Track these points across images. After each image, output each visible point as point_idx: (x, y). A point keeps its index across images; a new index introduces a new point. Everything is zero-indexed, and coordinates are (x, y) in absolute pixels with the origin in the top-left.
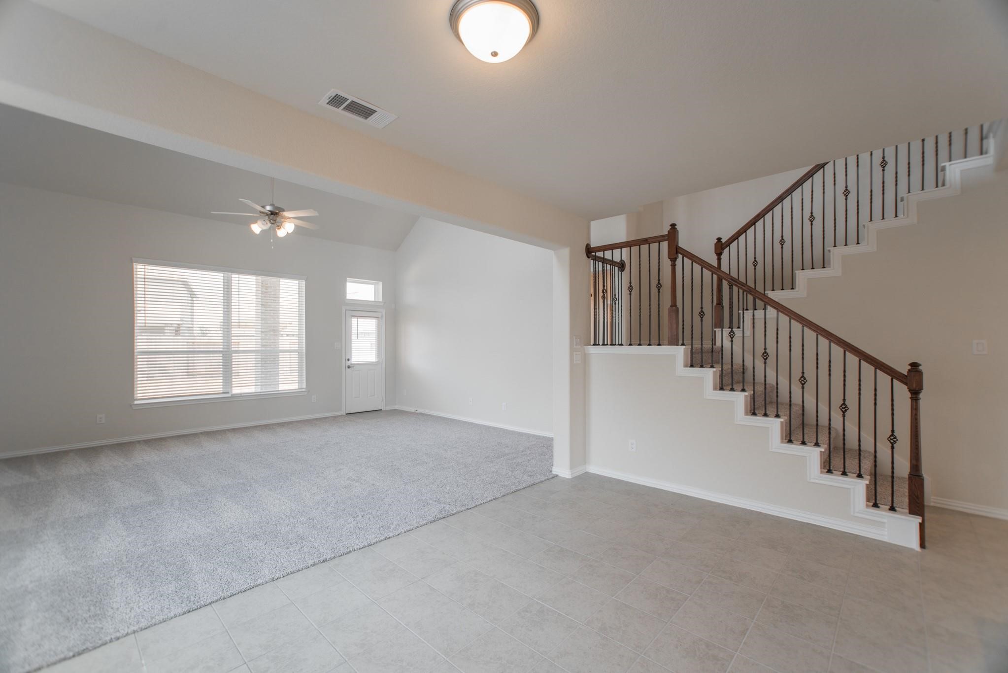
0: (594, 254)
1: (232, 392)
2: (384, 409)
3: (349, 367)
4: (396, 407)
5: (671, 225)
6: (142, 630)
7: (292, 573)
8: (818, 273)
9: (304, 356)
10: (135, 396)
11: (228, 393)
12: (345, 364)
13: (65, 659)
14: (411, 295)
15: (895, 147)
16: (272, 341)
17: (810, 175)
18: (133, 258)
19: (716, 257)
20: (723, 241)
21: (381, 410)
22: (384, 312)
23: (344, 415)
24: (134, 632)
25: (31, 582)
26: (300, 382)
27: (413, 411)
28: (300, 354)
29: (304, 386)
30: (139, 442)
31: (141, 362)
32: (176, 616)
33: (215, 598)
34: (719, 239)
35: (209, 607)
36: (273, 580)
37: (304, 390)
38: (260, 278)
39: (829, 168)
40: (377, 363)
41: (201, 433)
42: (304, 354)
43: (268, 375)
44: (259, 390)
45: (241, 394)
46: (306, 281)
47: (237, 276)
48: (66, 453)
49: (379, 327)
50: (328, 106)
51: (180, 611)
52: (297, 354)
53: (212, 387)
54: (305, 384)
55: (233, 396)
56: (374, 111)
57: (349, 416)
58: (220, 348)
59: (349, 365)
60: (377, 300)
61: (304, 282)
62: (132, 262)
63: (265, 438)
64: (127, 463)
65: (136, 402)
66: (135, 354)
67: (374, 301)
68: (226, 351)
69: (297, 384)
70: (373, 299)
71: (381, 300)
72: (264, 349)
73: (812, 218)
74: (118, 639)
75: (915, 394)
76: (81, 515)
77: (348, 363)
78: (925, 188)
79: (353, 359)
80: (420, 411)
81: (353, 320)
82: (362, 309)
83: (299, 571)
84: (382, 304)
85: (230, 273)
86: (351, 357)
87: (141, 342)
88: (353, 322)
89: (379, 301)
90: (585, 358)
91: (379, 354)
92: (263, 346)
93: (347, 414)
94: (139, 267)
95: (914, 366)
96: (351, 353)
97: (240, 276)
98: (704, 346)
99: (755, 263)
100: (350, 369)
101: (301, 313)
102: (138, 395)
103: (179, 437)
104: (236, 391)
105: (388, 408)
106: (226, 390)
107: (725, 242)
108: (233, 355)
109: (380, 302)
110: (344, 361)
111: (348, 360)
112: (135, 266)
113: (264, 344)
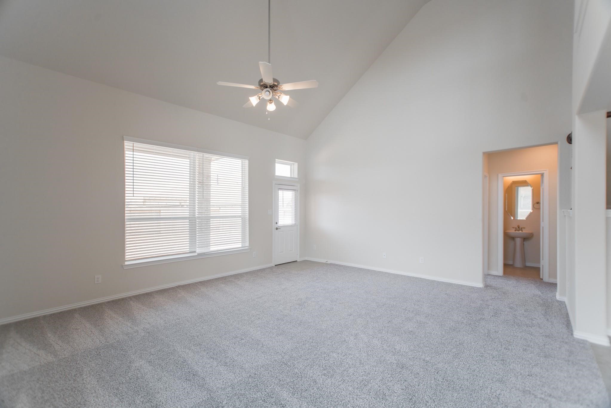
1: (197, 251)
2: (298, 260)
3: (277, 229)
4: (306, 259)
9: (248, 221)
11: (195, 252)
12: (274, 226)
18: (124, 136)
21: (296, 261)
22: (298, 185)
23: (273, 267)
26: (243, 241)
27: (325, 262)
28: (243, 219)
29: (247, 244)
30: (130, 298)
31: (129, 228)
37: (247, 248)
40: (295, 225)
42: (248, 219)
45: (205, 253)
46: (249, 160)
48: (70, 313)
49: (296, 198)
52: (241, 219)
53: (182, 247)
54: (248, 243)
55: (198, 254)
57: (277, 267)
58: (187, 214)
59: (277, 227)
61: (247, 162)
62: (123, 140)
65: (127, 263)
66: (126, 221)
67: (291, 178)
68: (192, 218)
69: (242, 243)
70: (289, 176)
77: (277, 226)
79: (279, 222)
81: (279, 192)
82: (284, 183)
84: (297, 180)
86: (278, 221)
88: (279, 194)
89: (295, 177)
91: (296, 219)
93: (275, 265)
94: (128, 144)
96: (278, 216)
100: (278, 230)
101: (244, 186)
102: (128, 257)
103: (161, 292)
104: (199, 250)
105: (302, 259)
106: (192, 250)
108: (197, 221)
110: (274, 224)
111: (276, 223)
112: (125, 144)
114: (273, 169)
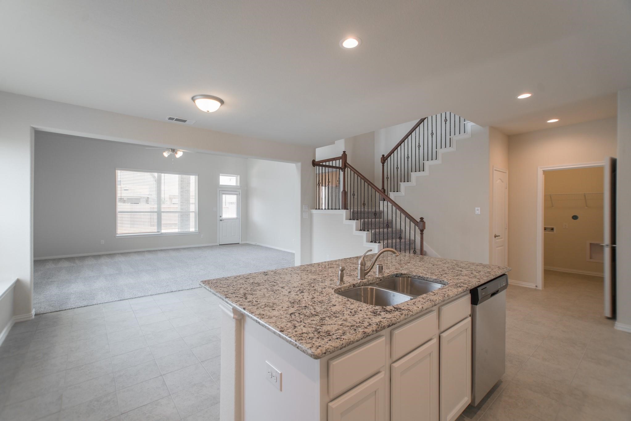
0: (322, 164)
1: (161, 231)
2: (240, 243)
3: (221, 220)
4: (248, 242)
5: (343, 152)
6: (105, 303)
7: (158, 294)
8: (421, 173)
9: (197, 215)
10: (117, 232)
11: (159, 232)
12: (219, 218)
13: (82, 307)
14: (254, 182)
15: (445, 113)
16: (186, 207)
17: (418, 125)
18: (115, 168)
19: (382, 165)
20: (385, 156)
22: (240, 191)
23: (218, 245)
24: (102, 303)
25: (73, 291)
26: (195, 228)
27: (254, 244)
28: (195, 213)
29: (197, 230)
30: (118, 254)
31: (119, 216)
32: (116, 301)
33: (130, 298)
34: (383, 155)
35: (127, 300)
36: (151, 295)
37: (197, 232)
38: (180, 176)
39: (426, 121)
40: (237, 218)
41: (146, 251)
42: (197, 213)
43: (184, 225)
44: (180, 231)
45: (165, 233)
46: (198, 176)
47: (164, 175)
48: (88, 257)
49: (238, 199)
50: (169, 120)
51: (118, 300)
53: (151, 229)
54: (197, 228)
55: (162, 234)
56: (186, 121)
57: (220, 246)
58: (156, 210)
59: (221, 219)
60: (237, 185)
61: (196, 177)
62: (115, 170)
63: (173, 254)
64: (111, 261)
65: (117, 235)
66: (117, 213)
68: (158, 212)
69: (194, 229)
70: (235, 185)
71: (239, 185)
72: (182, 210)
73: (419, 146)
74: (97, 304)
75: (422, 231)
76: (91, 276)
77: (221, 218)
78: (460, 133)
80: (258, 244)
81: (223, 196)
82: (228, 190)
83: (161, 293)
84: (240, 187)
85: (160, 173)
86: (222, 215)
87: (120, 207)
88: (223, 197)
90: (311, 216)
91: (238, 214)
92: (181, 209)
93: (220, 245)
94: (119, 172)
95: (422, 219)
96: (222, 212)
97: (165, 175)
98: (369, 210)
99: (397, 168)
101: (195, 192)
102: (118, 232)
103: (135, 252)
104: (163, 231)
105: (243, 242)
107: (386, 157)
108: (162, 213)
109: (238, 186)
111: (221, 217)
112: (117, 172)
113: (182, 208)
114: (218, 180)
